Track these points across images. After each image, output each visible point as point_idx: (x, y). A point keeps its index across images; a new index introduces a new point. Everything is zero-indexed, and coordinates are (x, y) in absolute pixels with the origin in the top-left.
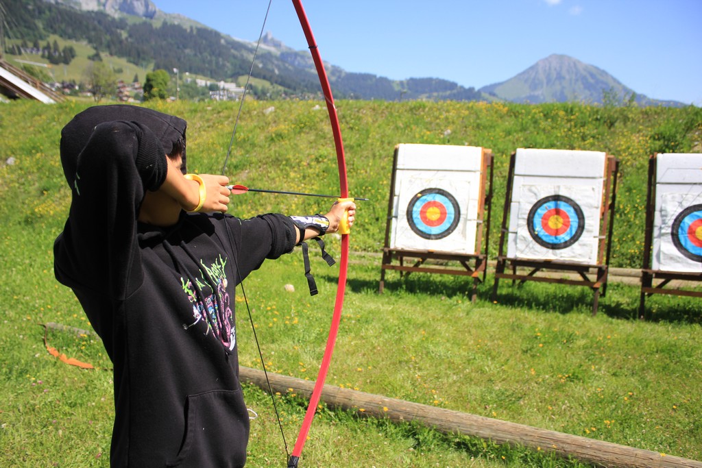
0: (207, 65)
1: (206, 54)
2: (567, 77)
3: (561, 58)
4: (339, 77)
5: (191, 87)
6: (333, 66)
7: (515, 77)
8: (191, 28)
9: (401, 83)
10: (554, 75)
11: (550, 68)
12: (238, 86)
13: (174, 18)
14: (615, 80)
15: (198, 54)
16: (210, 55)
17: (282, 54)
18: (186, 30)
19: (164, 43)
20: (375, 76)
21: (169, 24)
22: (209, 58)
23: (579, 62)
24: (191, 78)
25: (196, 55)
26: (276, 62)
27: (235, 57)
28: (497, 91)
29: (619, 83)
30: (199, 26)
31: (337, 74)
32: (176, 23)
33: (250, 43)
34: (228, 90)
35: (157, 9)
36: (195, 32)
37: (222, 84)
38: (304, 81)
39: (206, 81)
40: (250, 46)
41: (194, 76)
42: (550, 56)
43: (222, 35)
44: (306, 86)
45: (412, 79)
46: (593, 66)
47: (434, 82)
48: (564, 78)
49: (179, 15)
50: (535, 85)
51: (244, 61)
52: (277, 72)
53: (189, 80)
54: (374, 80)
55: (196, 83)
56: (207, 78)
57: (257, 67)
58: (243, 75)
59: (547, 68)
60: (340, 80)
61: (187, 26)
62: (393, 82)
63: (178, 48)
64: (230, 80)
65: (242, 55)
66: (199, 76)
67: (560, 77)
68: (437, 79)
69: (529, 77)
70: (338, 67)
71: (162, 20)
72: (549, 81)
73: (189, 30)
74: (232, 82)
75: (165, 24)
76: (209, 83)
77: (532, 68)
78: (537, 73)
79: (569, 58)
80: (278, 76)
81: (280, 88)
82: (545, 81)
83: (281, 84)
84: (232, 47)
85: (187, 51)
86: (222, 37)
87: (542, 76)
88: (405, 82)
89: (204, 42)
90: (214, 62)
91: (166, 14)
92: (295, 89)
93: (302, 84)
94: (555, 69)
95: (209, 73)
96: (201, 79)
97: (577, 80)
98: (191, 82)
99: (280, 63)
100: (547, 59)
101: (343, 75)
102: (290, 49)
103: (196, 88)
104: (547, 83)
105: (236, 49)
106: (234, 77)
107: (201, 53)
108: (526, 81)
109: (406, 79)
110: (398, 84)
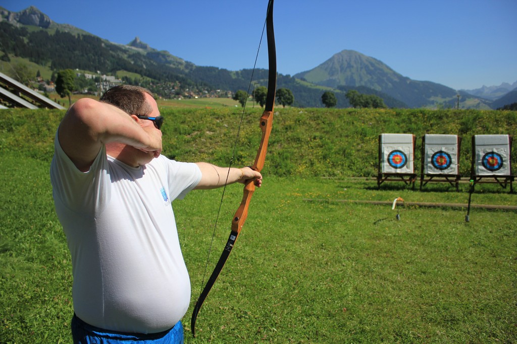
0: (92, 63)
1: (90, 55)
2: (355, 66)
3: (350, 53)
4: (191, 70)
5: (81, 80)
6: (187, 62)
7: (318, 67)
8: (78, 35)
9: (237, 73)
10: (345, 64)
11: (342, 60)
12: (117, 78)
13: (65, 27)
14: (388, 67)
15: (85, 55)
16: (94, 55)
17: (148, 54)
18: (74, 37)
19: (58, 46)
20: (218, 68)
21: (61, 32)
22: (93, 57)
23: (363, 55)
24: (81, 73)
25: (82, 55)
26: (144, 60)
27: (113, 57)
28: (306, 77)
29: (391, 69)
30: (84, 34)
31: (190, 68)
32: (66, 31)
33: (123, 46)
34: (109, 81)
35: (51, 21)
36: (81, 38)
37: (104, 77)
38: (165, 73)
39: (92, 74)
40: (124, 48)
41: (83, 71)
42: (342, 51)
43: (102, 40)
44: (167, 77)
45: (245, 70)
46: (372, 58)
47: (260, 72)
48: (353, 67)
49: (68, 25)
50: (332, 73)
51: (120, 59)
52: (144, 67)
53: (79, 74)
54: (217, 71)
55: (85, 77)
56: (93, 73)
57: (130, 63)
58: (120, 70)
59: (341, 60)
60: (192, 72)
61: (75, 34)
62: (231, 72)
63: (69, 50)
64: (110, 74)
65: (118, 55)
66: (86, 72)
67: (350, 66)
68: (263, 69)
69: (328, 66)
70: (191, 62)
71: (55, 29)
72: (342, 69)
73: (76, 37)
74: (112, 75)
75: (58, 32)
76: (94, 76)
77: (330, 60)
78: (333, 63)
79: (356, 52)
80: (146, 70)
81: (148, 79)
82: (339, 69)
83: (149, 76)
84: (111, 50)
85: (77, 52)
86: (103, 42)
87: (337, 66)
88: (240, 72)
89: (89, 45)
90: (97, 60)
91: (58, 25)
92: (159, 80)
93: (164, 75)
94: (346, 61)
95: (94, 69)
96: (88, 73)
97: (361, 68)
98: (81, 76)
99: (147, 60)
100: (340, 53)
101: (194, 68)
102: (154, 50)
103: (85, 80)
104: (341, 71)
105: (113, 50)
106: (113, 71)
107: (87, 54)
108: (326, 70)
109: (240, 70)
110: (234, 74)
